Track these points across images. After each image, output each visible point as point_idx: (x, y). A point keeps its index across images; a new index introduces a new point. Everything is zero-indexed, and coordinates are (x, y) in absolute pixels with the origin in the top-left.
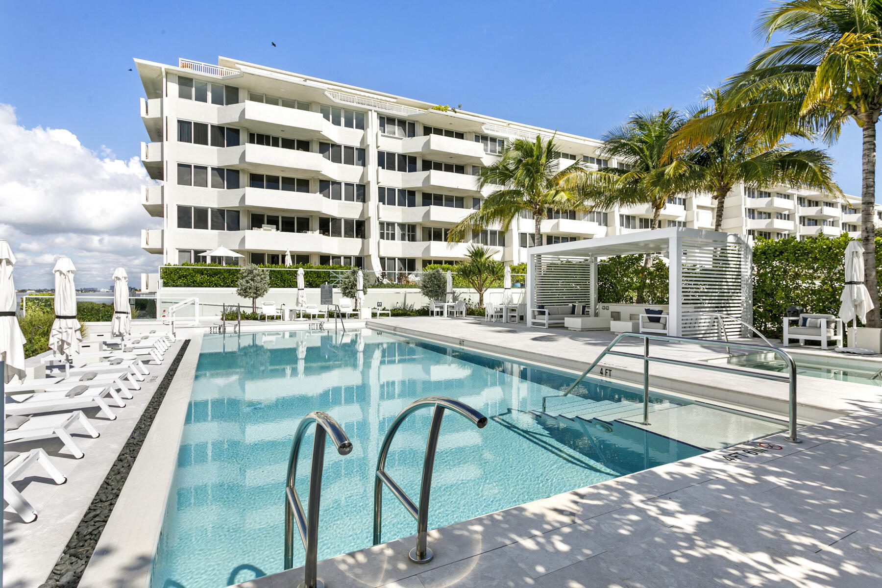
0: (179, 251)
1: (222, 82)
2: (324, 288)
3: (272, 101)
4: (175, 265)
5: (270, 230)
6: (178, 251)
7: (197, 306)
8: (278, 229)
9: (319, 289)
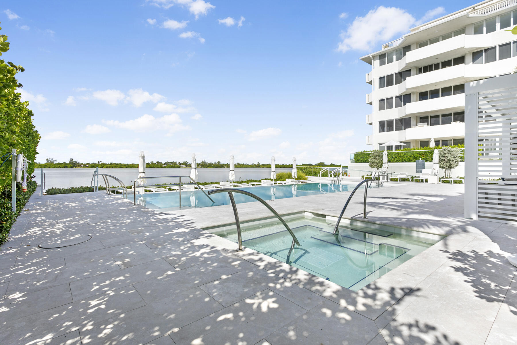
1: (400, 47)
2: (418, 162)
3: (433, 41)
5: (423, 126)
6: (379, 144)
8: (428, 125)
9: (415, 163)
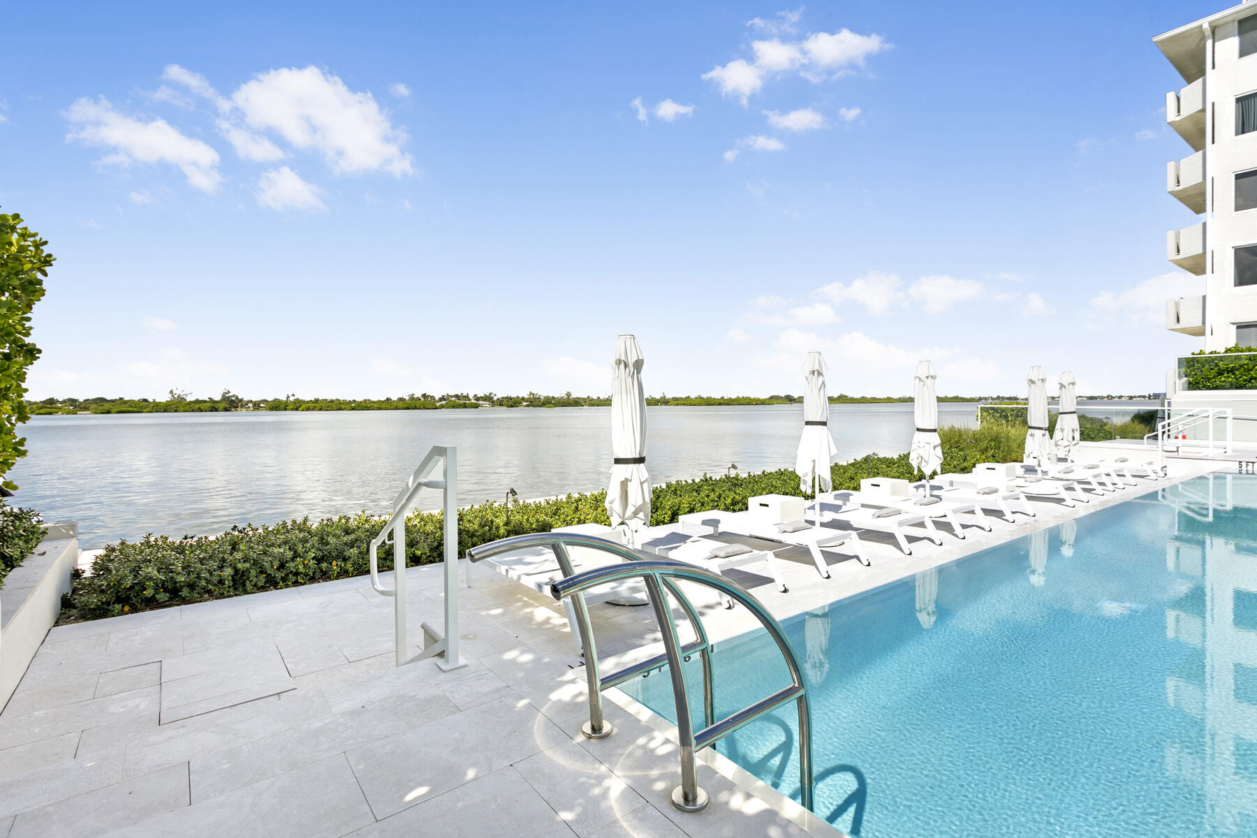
0: (1238, 327)
4: (1211, 353)
6: (1235, 326)
7: (1229, 421)
